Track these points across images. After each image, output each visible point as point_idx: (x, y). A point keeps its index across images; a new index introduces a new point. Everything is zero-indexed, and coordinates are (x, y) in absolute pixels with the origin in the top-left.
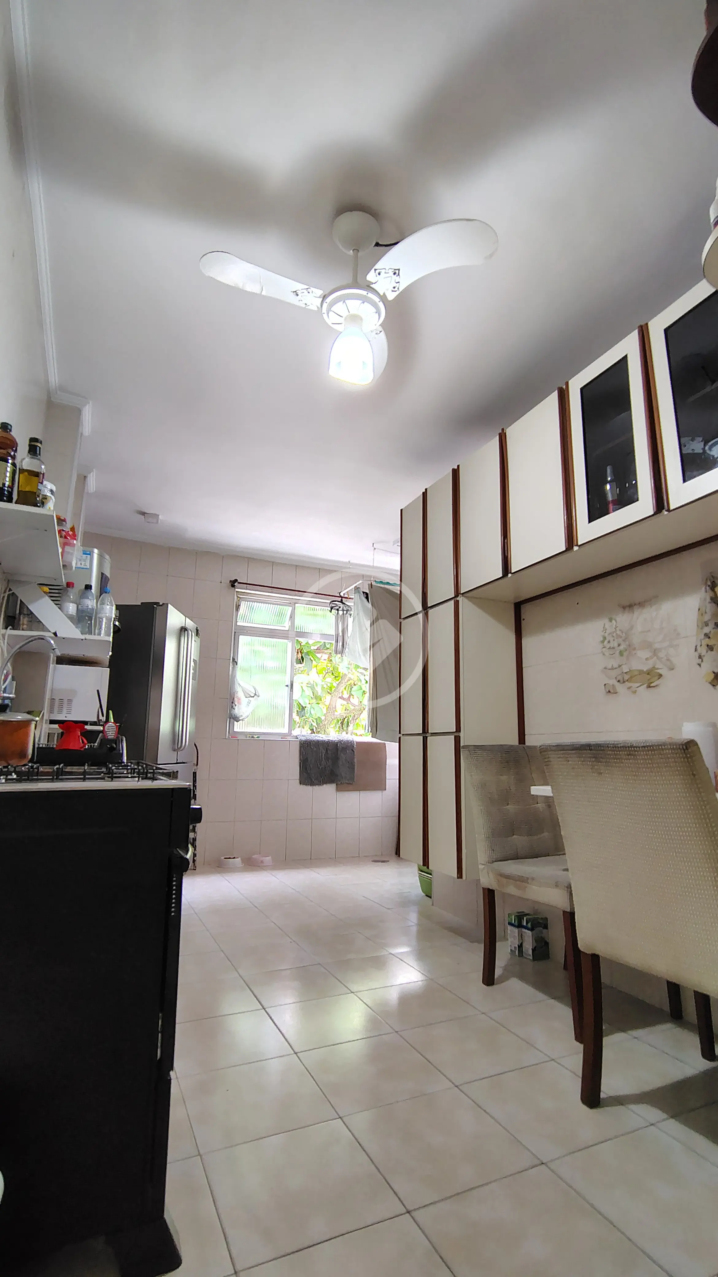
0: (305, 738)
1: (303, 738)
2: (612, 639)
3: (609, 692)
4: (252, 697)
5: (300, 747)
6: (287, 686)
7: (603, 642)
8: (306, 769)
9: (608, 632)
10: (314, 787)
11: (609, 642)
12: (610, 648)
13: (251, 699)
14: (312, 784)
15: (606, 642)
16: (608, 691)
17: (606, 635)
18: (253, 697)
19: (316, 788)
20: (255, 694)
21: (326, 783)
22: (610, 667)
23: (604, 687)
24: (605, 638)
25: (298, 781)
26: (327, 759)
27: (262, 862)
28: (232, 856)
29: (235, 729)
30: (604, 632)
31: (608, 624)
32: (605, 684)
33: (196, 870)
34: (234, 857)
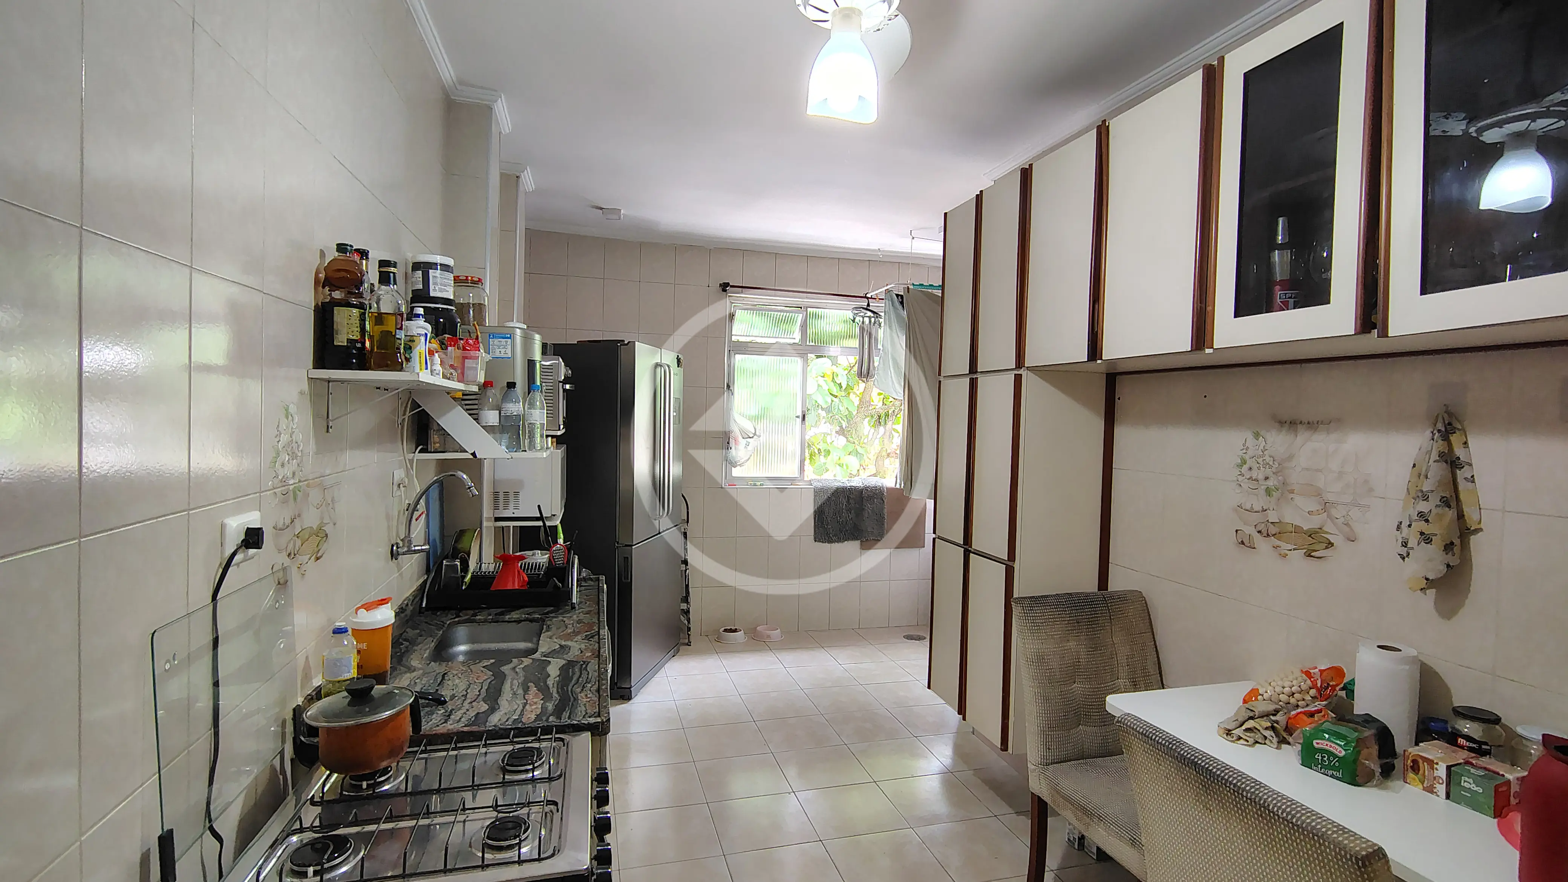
0: (821, 485)
1: (819, 485)
2: (1255, 466)
3: (1243, 543)
4: (750, 438)
5: (815, 496)
6: (798, 417)
7: (1240, 466)
8: (822, 523)
9: (1250, 453)
10: (833, 544)
11: (1250, 469)
12: (1250, 479)
13: (749, 440)
14: (830, 541)
15: (1245, 467)
16: (1240, 541)
17: (1247, 457)
18: (753, 437)
19: (836, 546)
20: (755, 434)
21: (847, 539)
22: (1248, 507)
23: (1235, 532)
24: (1244, 462)
25: (812, 538)
26: (849, 510)
27: (769, 636)
28: (733, 628)
29: (734, 474)
30: (1244, 451)
31: (1251, 441)
32: (1237, 531)
33: (690, 645)
34: (736, 629)
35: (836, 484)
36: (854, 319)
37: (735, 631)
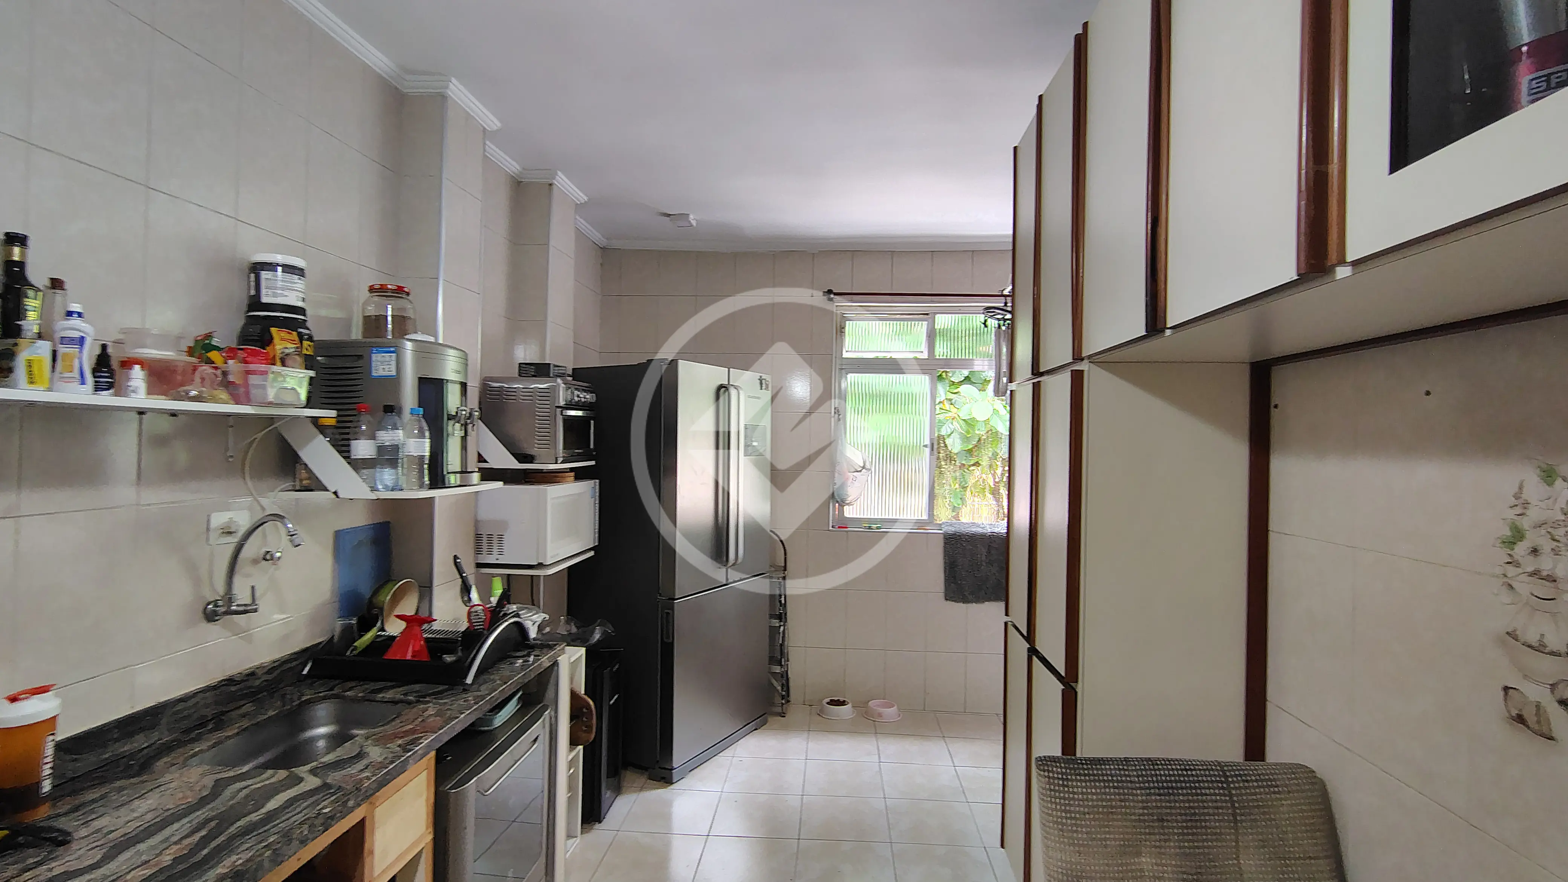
0: (954, 530)
1: (951, 530)
2: (1546, 545)
3: (1520, 719)
4: (857, 471)
5: (945, 543)
6: (926, 446)
7: (1510, 543)
8: (954, 577)
9: (1534, 514)
10: (969, 605)
11: (1535, 551)
12: (1535, 573)
13: (855, 474)
14: (965, 600)
15: (1521, 550)
16: (1514, 712)
17: (1525, 523)
18: (860, 471)
19: (974, 607)
20: (864, 467)
21: (989, 600)
22: (1532, 638)
23: (1502, 693)
24: (1518, 535)
25: (942, 595)
26: (990, 563)
27: (880, 715)
28: (842, 699)
29: (847, 515)
30: (1518, 510)
31: (1534, 488)
32: (1506, 689)
33: (784, 717)
34: (844, 701)
35: (974, 530)
36: (986, 321)
37: (843, 703)
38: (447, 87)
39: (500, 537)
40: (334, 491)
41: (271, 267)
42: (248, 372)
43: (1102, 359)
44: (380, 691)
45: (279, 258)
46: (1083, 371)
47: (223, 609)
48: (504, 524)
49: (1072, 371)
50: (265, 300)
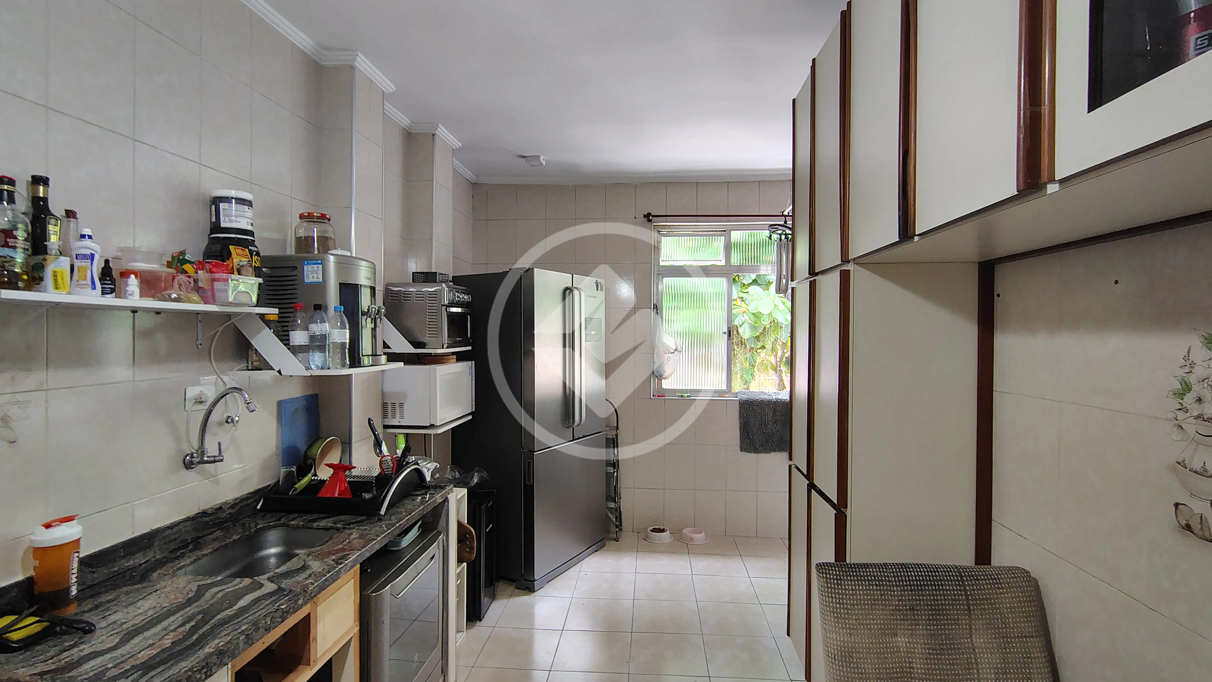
0: (746, 397)
1: (744, 397)
2: (1208, 395)
3: (1188, 527)
4: (671, 353)
5: (740, 408)
6: (725, 333)
7: (1181, 394)
8: (748, 434)
9: (1199, 372)
10: (759, 455)
11: (1199, 400)
12: (1199, 417)
13: (670, 355)
14: (756, 451)
15: (1189, 399)
16: (1183, 523)
17: (1192, 379)
18: (674, 353)
19: (763, 457)
20: (676, 350)
21: (775, 450)
22: (1197, 465)
23: (1174, 508)
24: (1187, 388)
25: (738, 448)
26: (775, 422)
27: (692, 539)
28: (662, 528)
29: (664, 386)
30: (1187, 369)
31: (1199, 352)
32: (1177, 505)
33: (618, 541)
34: (664, 529)
35: (762, 397)
36: (771, 236)
37: (663, 531)
38: (355, 60)
39: (401, 405)
40: (278, 370)
41: (227, 199)
42: (213, 280)
43: (863, 261)
44: (315, 520)
45: (233, 193)
46: (849, 270)
47: (198, 460)
48: (403, 395)
49: (841, 270)
50: (223, 225)
